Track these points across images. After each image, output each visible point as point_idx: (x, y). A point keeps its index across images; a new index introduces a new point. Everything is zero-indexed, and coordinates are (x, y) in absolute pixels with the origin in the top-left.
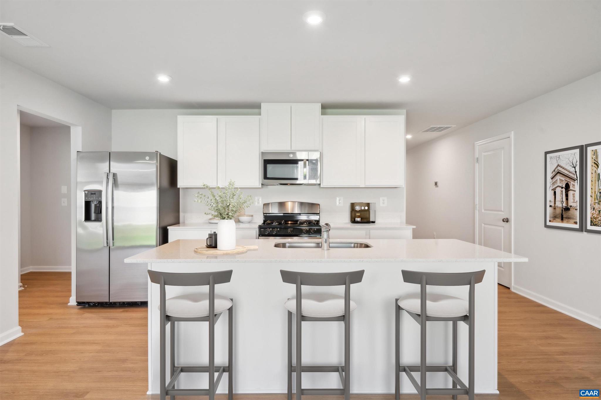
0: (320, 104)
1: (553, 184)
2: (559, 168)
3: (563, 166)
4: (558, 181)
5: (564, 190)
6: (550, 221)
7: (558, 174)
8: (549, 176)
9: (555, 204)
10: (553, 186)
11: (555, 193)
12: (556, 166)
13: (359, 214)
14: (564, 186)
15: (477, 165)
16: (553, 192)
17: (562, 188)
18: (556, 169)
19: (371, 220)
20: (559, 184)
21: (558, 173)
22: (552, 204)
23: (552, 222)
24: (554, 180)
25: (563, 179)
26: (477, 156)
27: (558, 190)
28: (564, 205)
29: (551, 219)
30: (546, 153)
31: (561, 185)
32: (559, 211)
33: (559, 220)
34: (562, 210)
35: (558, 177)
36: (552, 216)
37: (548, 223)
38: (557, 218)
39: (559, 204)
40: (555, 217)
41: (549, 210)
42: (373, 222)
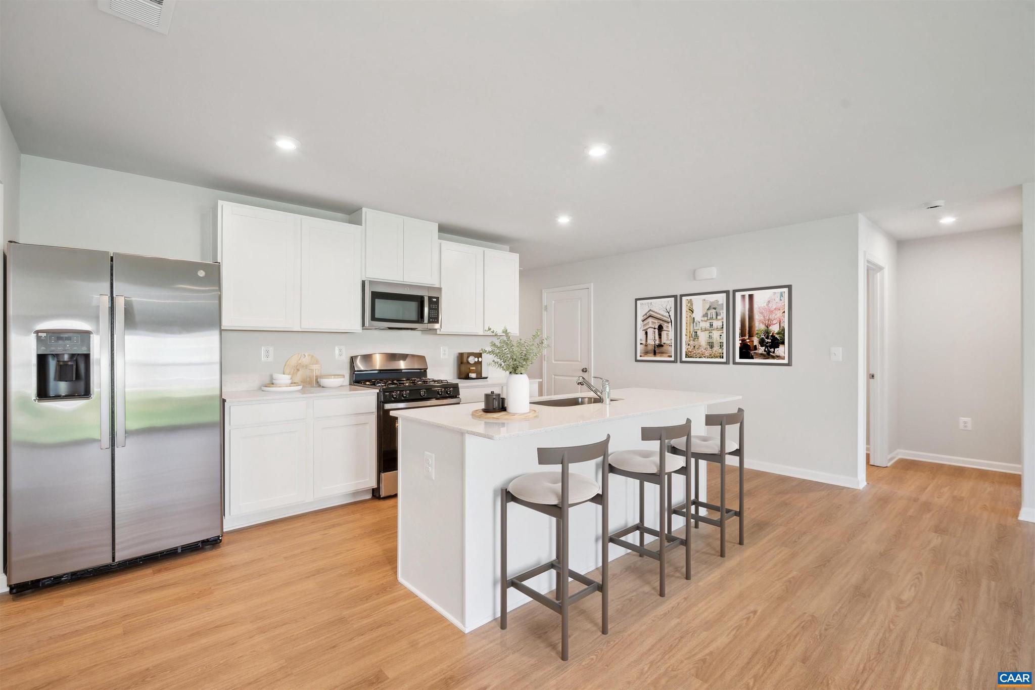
0: (437, 225)
1: (644, 325)
2: (651, 312)
3: (656, 311)
4: (650, 323)
5: (657, 331)
6: (641, 356)
7: (650, 318)
8: (640, 318)
9: (646, 341)
10: (644, 327)
11: (646, 333)
12: (647, 311)
13: (474, 368)
14: (657, 327)
15: (545, 313)
16: (644, 332)
17: (655, 329)
18: (647, 313)
19: (483, 376)
20: (650, 325)
21: (650, 316)
22: (644, 342)
23: (643, 357)
24: (645, 322)
25: (656, 321)
26: (545, 303)
27: (650, 331)
28: (657, 342)
29: (642, 355)
30: (637, 300)
31: (653, 327)
32: (650, 348)
33: (652, 355)
34: (655, 347)
35: (650, 320)
36: (643, 352)
37: (639, 358)
38: (649, 353)
39: (651, 342)
40: (646, 353)
41: (639, 347)
42: (486, 378)
